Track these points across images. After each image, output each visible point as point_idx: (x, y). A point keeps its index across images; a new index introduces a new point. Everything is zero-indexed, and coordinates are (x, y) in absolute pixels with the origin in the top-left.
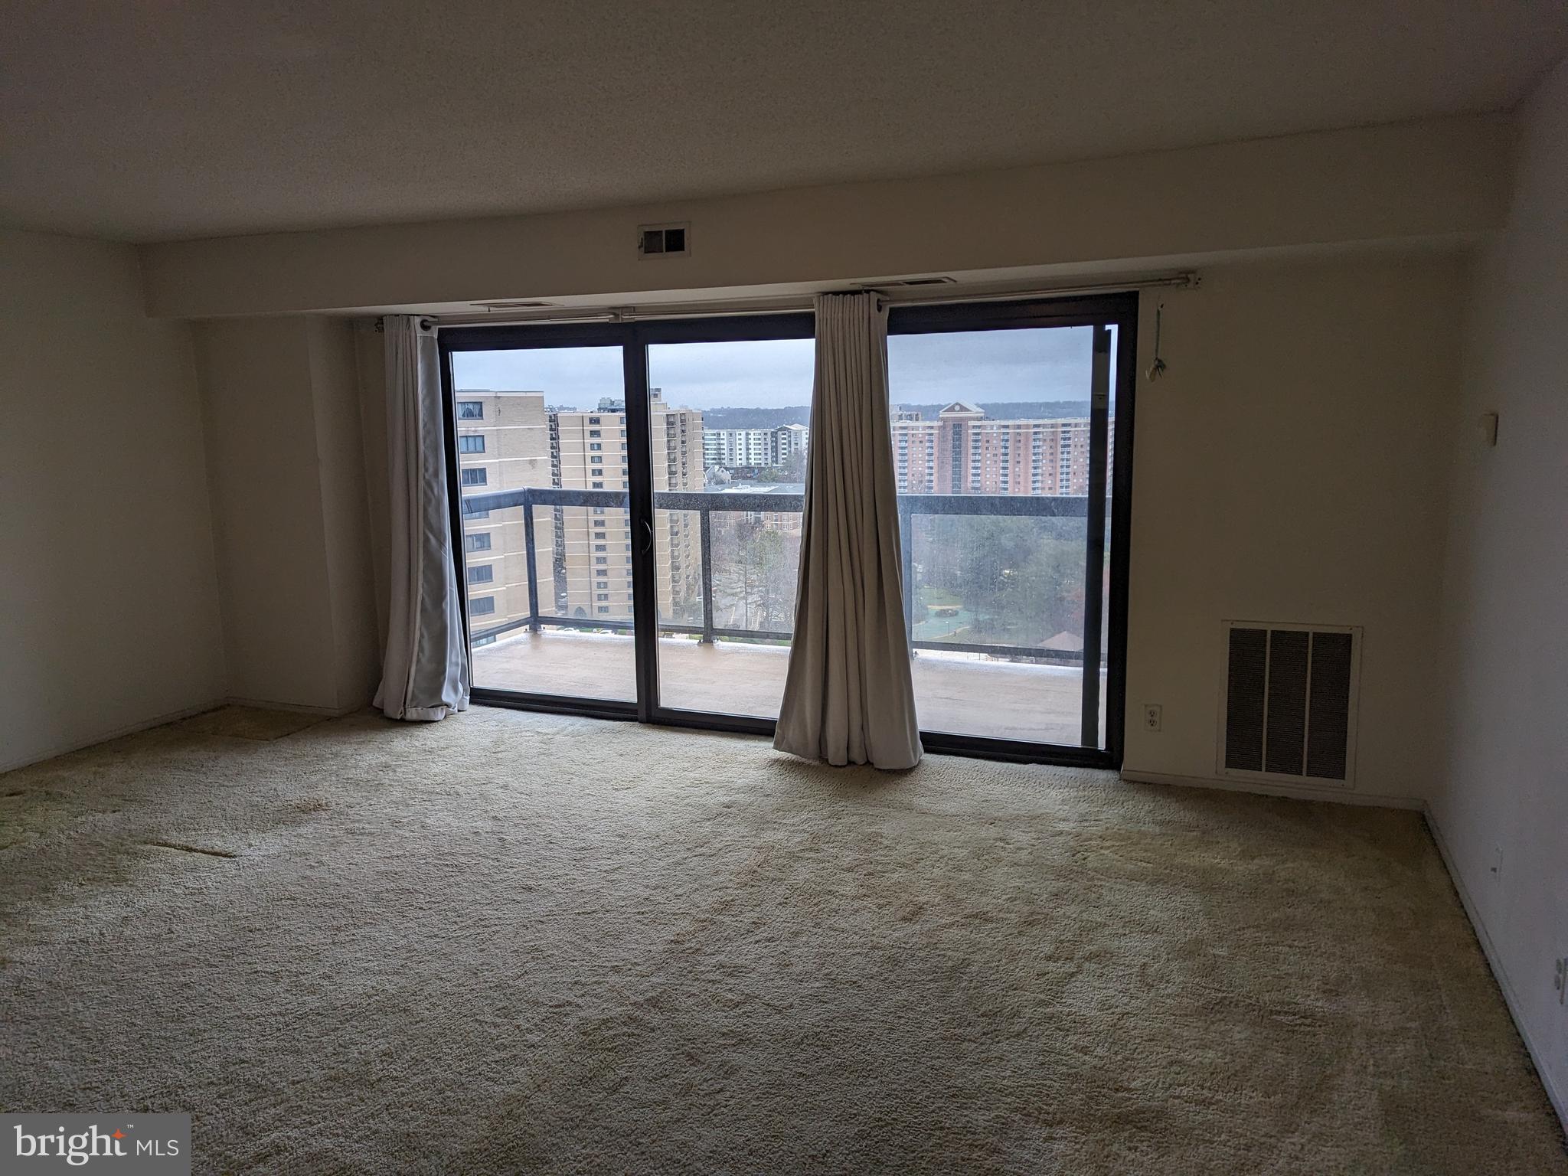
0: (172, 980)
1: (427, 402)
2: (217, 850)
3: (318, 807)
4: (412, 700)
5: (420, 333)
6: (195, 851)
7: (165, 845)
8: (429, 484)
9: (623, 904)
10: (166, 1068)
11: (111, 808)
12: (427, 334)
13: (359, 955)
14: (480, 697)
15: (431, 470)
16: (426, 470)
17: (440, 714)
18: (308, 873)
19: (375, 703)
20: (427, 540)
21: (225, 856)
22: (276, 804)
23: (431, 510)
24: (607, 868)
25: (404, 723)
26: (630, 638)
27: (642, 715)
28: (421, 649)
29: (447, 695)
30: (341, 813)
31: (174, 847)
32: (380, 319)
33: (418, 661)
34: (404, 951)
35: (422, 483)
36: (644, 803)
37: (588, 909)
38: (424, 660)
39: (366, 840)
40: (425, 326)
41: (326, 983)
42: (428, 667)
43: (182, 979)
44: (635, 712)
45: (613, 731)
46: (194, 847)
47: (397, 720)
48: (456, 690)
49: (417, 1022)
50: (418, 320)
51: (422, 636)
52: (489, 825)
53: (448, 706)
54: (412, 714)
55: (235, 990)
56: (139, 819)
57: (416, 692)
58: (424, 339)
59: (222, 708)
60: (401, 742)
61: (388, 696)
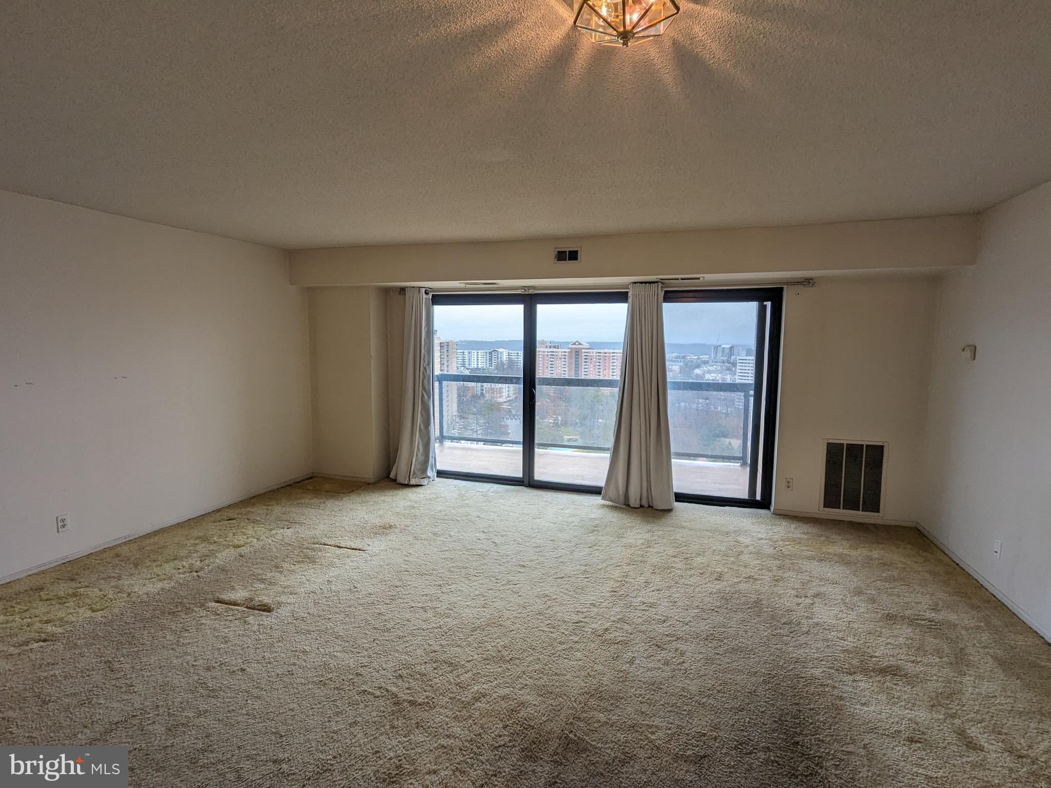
0: (371, 611)
1: (426, 329)
2: (353, 547)
3: (391, 527)
4: (413, 474)
5: (425, 296)
6: (342, 547)
7: (325, 545)
8: (425, 368)
9: (575, 573)
10: (397, 656)
11: (286, 527)
12: (427, 296)
13: (459, 598)
14: (441, 474)
15: (426, 362)
16: (424, 362)
17: (425, 482)
18: (406, 558)
19: (392, 475)
20: (423, 396)
21: (359, 550)
22: (369, 525)
23: (426, 382)
24: (556, 556)
25: (408, 486)
27: (526, 482)
28: (418, 449)
29: (429, 473)
30: (405, 530)
31: (330, 545)
32: (403, 290)
33: (417, 455)
34: (480, 596)
35: (422, 368)
36: (552, 525)
37: (559, 576)
38: (419, 455)
39: (426, 543)
40: (427, 293)
41: (451, 612)
42: (421, 458)
43: (376, 611)
44: (523, 482)
45: (513, 490)
46: (341, 546)
47: (405, 485)
48: (432, 470)
49: (511, 631)
50: (424, 290)
51: (419, 443)
52: (482, 536)
53: (429, 478)
54: (413, 482)
55: (408, 616)
56: (304, 532)
57: (416, 470)
58: (426, 299)
59: (311, 478)
60: (411, 495)
61: (400, 471)
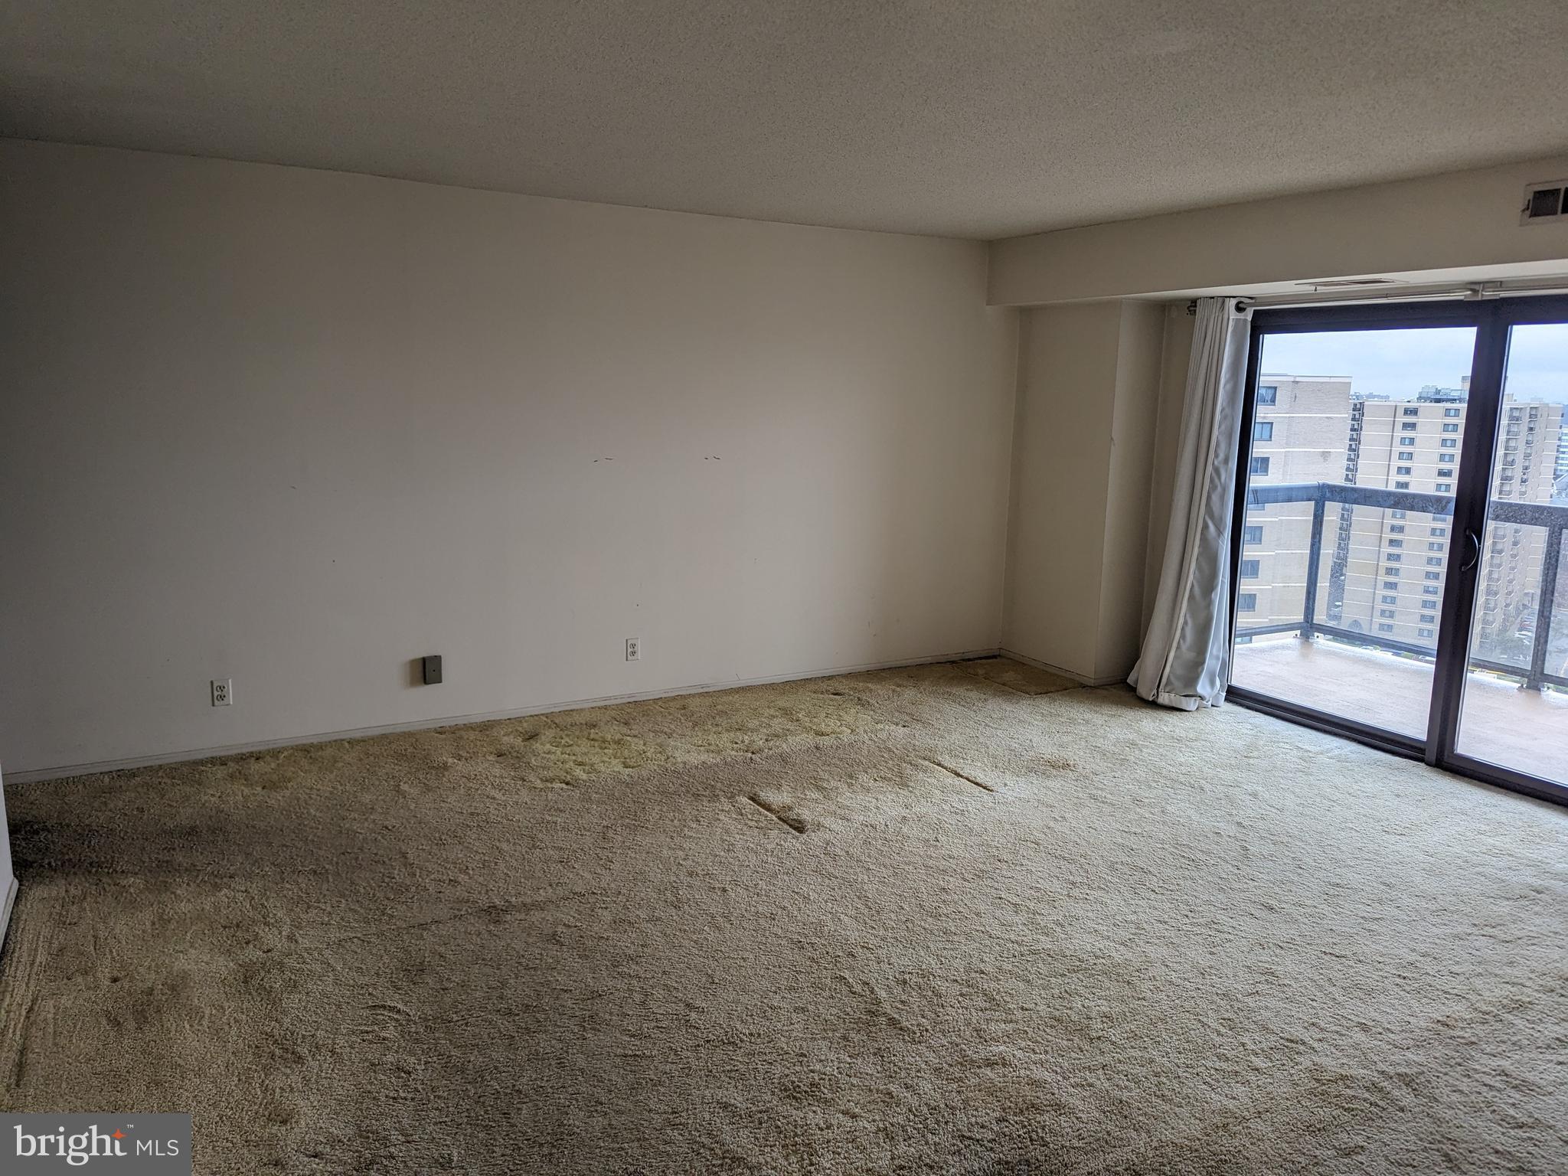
1: (1229, 386)
2: (978, 780)
3: (1066, 766)
4: (1166, 685)
5: (1233, 315)
6: (962, 776)
7: (939, 765)
8: (1217, 470)
9: (1381, 959)
11: (902, 723)
12: (1241, 316)
14: (1235, 695)
15: (1222, 456)
16: (1217, 456)
17: (1191, 704)
18: (1052, 824)
19: (1130, 680)
20: (1205, 527)
21: (985, 788)
22: (1031, 753)
23: (1215, 498)
25: (1154, 705)
26: (1429, 667)
27: (1431, 754)
28: (1183, 636)
29: (1202, 687)
30: (1086, 777)
31: (946, 768)
32: (1194, 302)
33: (1178, 648)
35: (1210, 468)
37: (1337, 952)
38: (1184, 647)
39: (1107, 809)
40: (1239, 308)
42: (1188, 655)
44: (1422, 751)
45: (1390, 766)
46: (961, 773)
47: (1149, 701)
48: (1212, 683)
50: (1233, 302)
51: (1186, 623)
52: (1233, 830)
53: (1202, 698)
54: (1164, 698)
56: (922, 738)
57: (1172, 678)
58: (1237, 321)
60: (1148, 722)
61: (1143, 676)
